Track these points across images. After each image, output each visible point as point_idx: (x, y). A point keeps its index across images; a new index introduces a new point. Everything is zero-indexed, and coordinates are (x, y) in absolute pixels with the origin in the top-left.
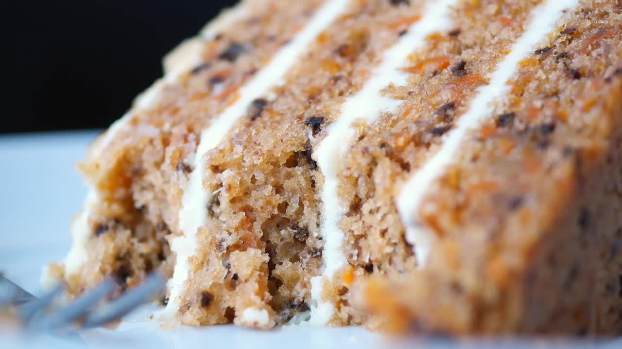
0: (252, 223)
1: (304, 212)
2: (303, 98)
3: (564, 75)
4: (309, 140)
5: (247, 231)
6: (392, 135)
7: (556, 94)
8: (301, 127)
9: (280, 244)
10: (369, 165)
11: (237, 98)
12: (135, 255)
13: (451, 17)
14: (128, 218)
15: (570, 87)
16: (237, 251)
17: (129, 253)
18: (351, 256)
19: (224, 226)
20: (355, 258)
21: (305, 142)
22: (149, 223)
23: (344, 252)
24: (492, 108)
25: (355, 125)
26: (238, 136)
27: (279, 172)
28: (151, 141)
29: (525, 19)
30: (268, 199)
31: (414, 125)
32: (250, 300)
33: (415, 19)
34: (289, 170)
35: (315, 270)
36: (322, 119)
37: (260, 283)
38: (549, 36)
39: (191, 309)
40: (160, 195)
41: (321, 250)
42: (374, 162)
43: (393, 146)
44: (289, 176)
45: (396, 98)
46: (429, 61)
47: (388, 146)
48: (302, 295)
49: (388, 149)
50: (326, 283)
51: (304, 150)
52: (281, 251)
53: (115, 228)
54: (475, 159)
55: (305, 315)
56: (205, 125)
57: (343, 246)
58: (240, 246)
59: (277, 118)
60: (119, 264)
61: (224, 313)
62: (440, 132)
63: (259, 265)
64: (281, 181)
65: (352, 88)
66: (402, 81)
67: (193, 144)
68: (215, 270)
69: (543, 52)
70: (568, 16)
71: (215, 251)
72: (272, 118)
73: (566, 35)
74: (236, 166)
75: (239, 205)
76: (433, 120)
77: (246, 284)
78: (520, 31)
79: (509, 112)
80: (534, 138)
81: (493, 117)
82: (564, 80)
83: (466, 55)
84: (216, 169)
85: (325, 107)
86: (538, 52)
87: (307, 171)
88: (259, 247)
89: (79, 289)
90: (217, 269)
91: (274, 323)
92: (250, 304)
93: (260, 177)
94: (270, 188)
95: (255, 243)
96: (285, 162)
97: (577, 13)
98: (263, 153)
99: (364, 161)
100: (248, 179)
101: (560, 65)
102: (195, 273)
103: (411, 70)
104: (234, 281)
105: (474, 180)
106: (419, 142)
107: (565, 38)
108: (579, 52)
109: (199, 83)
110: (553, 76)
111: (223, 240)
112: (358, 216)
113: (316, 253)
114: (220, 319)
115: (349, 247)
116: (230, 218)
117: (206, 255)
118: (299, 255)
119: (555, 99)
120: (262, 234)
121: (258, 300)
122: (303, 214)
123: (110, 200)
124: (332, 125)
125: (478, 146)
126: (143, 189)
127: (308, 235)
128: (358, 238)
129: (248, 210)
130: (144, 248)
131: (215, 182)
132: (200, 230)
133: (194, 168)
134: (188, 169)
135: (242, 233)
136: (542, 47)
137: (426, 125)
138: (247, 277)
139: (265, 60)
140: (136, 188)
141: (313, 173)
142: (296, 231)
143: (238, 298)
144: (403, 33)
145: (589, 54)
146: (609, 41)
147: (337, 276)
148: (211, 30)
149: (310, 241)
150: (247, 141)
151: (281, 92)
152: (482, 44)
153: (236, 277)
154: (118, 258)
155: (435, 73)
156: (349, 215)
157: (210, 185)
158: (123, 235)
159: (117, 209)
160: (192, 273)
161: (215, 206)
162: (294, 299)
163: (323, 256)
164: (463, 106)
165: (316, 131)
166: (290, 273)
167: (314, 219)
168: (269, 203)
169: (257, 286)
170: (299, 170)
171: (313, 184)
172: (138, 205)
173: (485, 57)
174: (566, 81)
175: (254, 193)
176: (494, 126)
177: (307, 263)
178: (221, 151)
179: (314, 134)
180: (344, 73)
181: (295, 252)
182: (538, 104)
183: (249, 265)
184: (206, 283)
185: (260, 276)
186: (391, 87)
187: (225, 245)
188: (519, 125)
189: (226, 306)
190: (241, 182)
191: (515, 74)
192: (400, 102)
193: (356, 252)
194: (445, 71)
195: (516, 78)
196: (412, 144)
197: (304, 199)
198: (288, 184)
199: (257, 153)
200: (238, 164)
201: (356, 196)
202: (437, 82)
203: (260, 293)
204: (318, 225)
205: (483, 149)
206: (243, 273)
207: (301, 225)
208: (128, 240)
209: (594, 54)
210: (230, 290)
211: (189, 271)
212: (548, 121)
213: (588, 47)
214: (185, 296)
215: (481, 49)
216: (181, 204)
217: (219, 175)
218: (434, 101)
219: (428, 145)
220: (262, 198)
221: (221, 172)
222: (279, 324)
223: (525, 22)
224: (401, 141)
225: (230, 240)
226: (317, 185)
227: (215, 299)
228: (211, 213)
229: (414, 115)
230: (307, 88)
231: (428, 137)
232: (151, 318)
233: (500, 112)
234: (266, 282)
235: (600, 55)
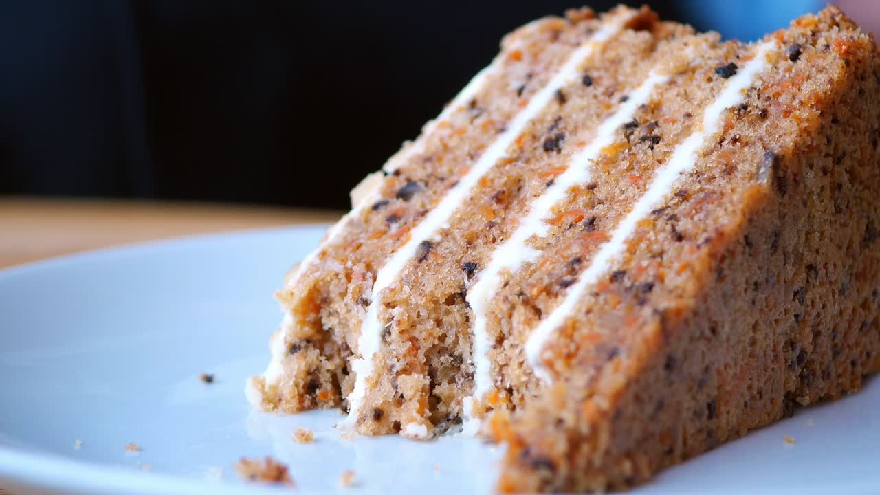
0: (417, 350)
1: (459, 342)
2: (463, 242)
3: (670, 237)
4: (464, 283)
5: (413, 358)
6: (529, 285)
7: (661, 254)
8: (458, 272)
9: (440, 368)
10: (509, 310)
11: (408, 239)
12: (323, 370)
13: (591, 170)
14: (318, 337)
15: (672, 248)
16: (403, 376)
17: (318, 369)
18: (496, 381)
19: (394, 353)
20: (499, 383)
21: (462, 284)
22: (334, 343)
23: (491, 376)
24: (609, 264)
25: (501, 273)
26: (407, 276)
27: (440, 309)
28: (337, 275)
29: (650, 178)
30: (430, 331)
31: (546, 277)
32: (412, 417)
33: (562, 169)
34: (448, 307)
35: (468, 389)
36: (476, 265)
37: (420, 402)
38: (666, 197)
39: (366, 421)
40: (344, 322)
41: (472, 375)
42: (513, 307)
43: (529, 295)
44: (448, 313)
45: (537, 248)
46: (567, 213)
47: (525, 294)
48: (456, 411)
49: (525, 297)
50: (475, 402)
51: (459, 292)
52: (441, 373)
53: (306, 347)
54: (589, 312)
55: (457, 427)
56: (382, 264)
57: (490, 373)
58: (406, 371)
59: (440, 261)
60: (309, 378)
61: (392, 425)
62: (566, 285)
63: (420, 387)
64: (441, 318)
65: (504, 236)
66: (543, 231)
67: (371, 281)
68: (385, 391)
69: (658, 212)
70: (683, 178)
71: (387, 374)
72: (436, 260)
73: (678, 197)
74: (405, 303)
75: (407, 336)
76: (562, 273)
77: (410, 403)
78: (643, 190)
79: (622, 269)
80: (636, 296)
81: (609, 274)
82: (668, 241)
83: (598, 211)
84: (389, 305)
85: (480, 253)
86: (654, 212)
87: (462, 308)
88: (422, 372)
89: (277, 398)
90: (387, 389)
91: (433, 435)
92: (412, 420)
93: (424, 313)
94: (432, 322)
95: (419, 368)
96: (444, 301)
97: (691, 175)
98: (426, 295)
99: (505, 307)
100: (414, 315)
101: (669, 227)
102: (371, 390)
103: (552, 222)
104: (400, 400)
105: (585, 331)
106: (549, 292)
107: (677, 200)
108: (685, 216)
109: (378, 219)
110: (661, 236)
111: (392, 366)
112: (502, 348)
113: (468, 377)
114: (390, 429)
115: (494, 374)
116: (400, 347)
117: (379, 375)
118: (456, 377)
119: (659, 259)
120: (425, 360)
121: (418, 417)
122: (458, 344)
123: (303, 323)
124: (483, 271)
125: (593, 300)
126: (330, 314)
127: (462, 362)
128: (502, 367)
129: (413, 340)
130: (330, 365)
131: (387, 316)
132: (375, 355)
133: (371, 302)
134: (366, 303)
135: (408, 359)
136: (658, 207)
137: (556, 277)
138: (411, 397)
139: (435, 202)
140: (324, 313)
141: (467, 310)
142: (452, 358)
143: (403, 414)
144: (550, 183)
145: (692, 218)
146: (710, 207)
147: (484, 397)
148: (391, 165)
149: (464, 367)
150: (414, 281)
151: (446, 234)
152: (611, 199)
153: (402, 396)
154: (309, 373)
155: (571, 226)
156: (495, 347)
157: (384, 318)
158: (313, 353)
159: (308, 330)
160: (368, 391)
161: (387, 335)
162: (450, 414)
163: (475, 379)
164: (587, 261)
165: (471, 276)
166: (447, 392)
167: (468, 349)
168: (431, 334)
169: (418, 406)
170: (455, 308)
171: (467, 319)
172: (326, 328)
173: (612, 214)
174: (670, 243)
175: (418, 326)
176: (608, 281)
177: (462, 384)
178: (393, 290)
179: (469, 278)
180: (498, 220)
181: (453, 374)
182: (645, 263)
183: (412, 387)
184: (378, 402)
185: (421, 396)
186: (534, 237)
187: (395, 370)
188: (627, 282)
189: (393, 420)
190: (409, 317)
191: (632, 233)
192: (539, 253)
193: (500, 378)
194: (580, 224)
195: (632, 237)
196: (544, 293)
197: (459, 333)
198: (446, 319)
199: (421, 294)
200: (407, 302)
201: (501, 331)
202: (571, 235)
203: (421, 412)
204: (471, 353)
205: (596, 303)
206: (408, 394)
207: (456, 353)
208: (317, 358)
209: (696, 218)
210: (398, 407)
211: (366, 389)
212: (650, 279)
213: (691, 211)
214: (362, 410)
215: (610, 204)
216: (360, 331)
217: (391, 310)
218: (566, 254)
219: (556, 295)
220: (425, 331)
221: (394, 307)
222: (438, 435)
223: (648, 181)
224: (535, 291)
225: (399, 366)
226: (471, 321)
227: (385, 413)
228: (384, 341)
229: (548, 266)
230: (467, 233)
231: (557, 288)
232: (335, 427)
233: (615, 268)
234: (427, 401)
235: (700, 220)
